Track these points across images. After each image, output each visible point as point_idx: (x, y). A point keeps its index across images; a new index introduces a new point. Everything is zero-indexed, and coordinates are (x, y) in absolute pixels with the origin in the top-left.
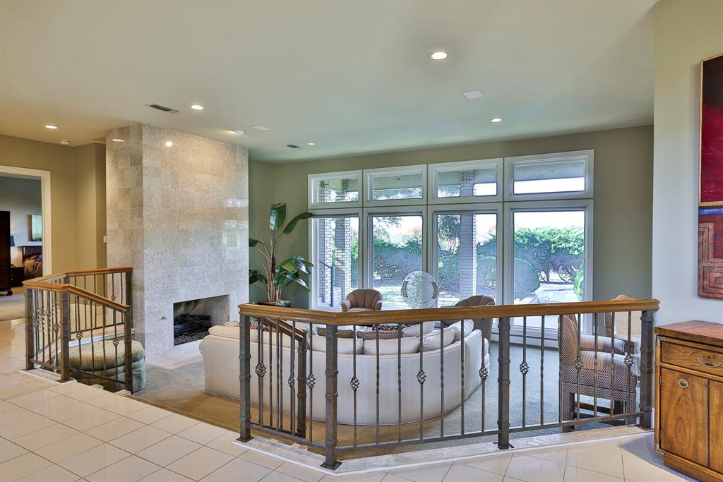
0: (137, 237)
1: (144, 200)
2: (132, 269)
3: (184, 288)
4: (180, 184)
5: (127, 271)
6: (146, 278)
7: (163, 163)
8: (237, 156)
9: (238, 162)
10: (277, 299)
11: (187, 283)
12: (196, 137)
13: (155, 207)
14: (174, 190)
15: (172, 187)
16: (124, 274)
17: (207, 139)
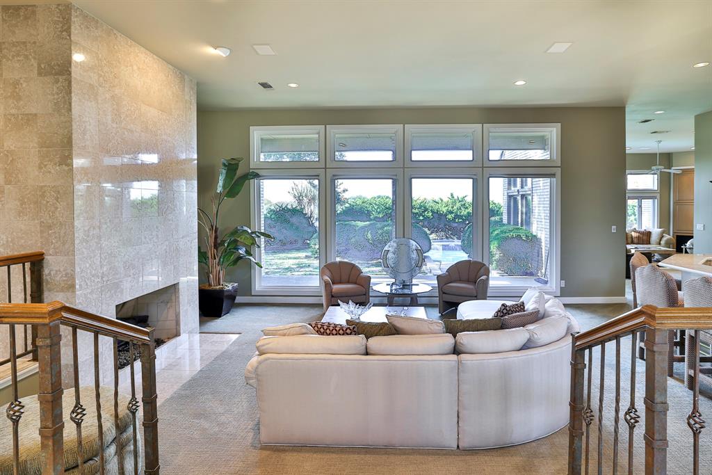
0: (57, 199)
1: (74, 136)
2: (42, 254)
3: (129, 279)
4: (123, 116)
5: (33, 259)
6: (78, 270)
7: (101, 79)
8: (186, 89)
9: (187, 97)
10: (221, 283)
11: (132, 272)
12: (142, 49)
13: (90, 150)
14: (115, 125)
15: (113, 121)
16: (28, 265)
17: (155, 57)
